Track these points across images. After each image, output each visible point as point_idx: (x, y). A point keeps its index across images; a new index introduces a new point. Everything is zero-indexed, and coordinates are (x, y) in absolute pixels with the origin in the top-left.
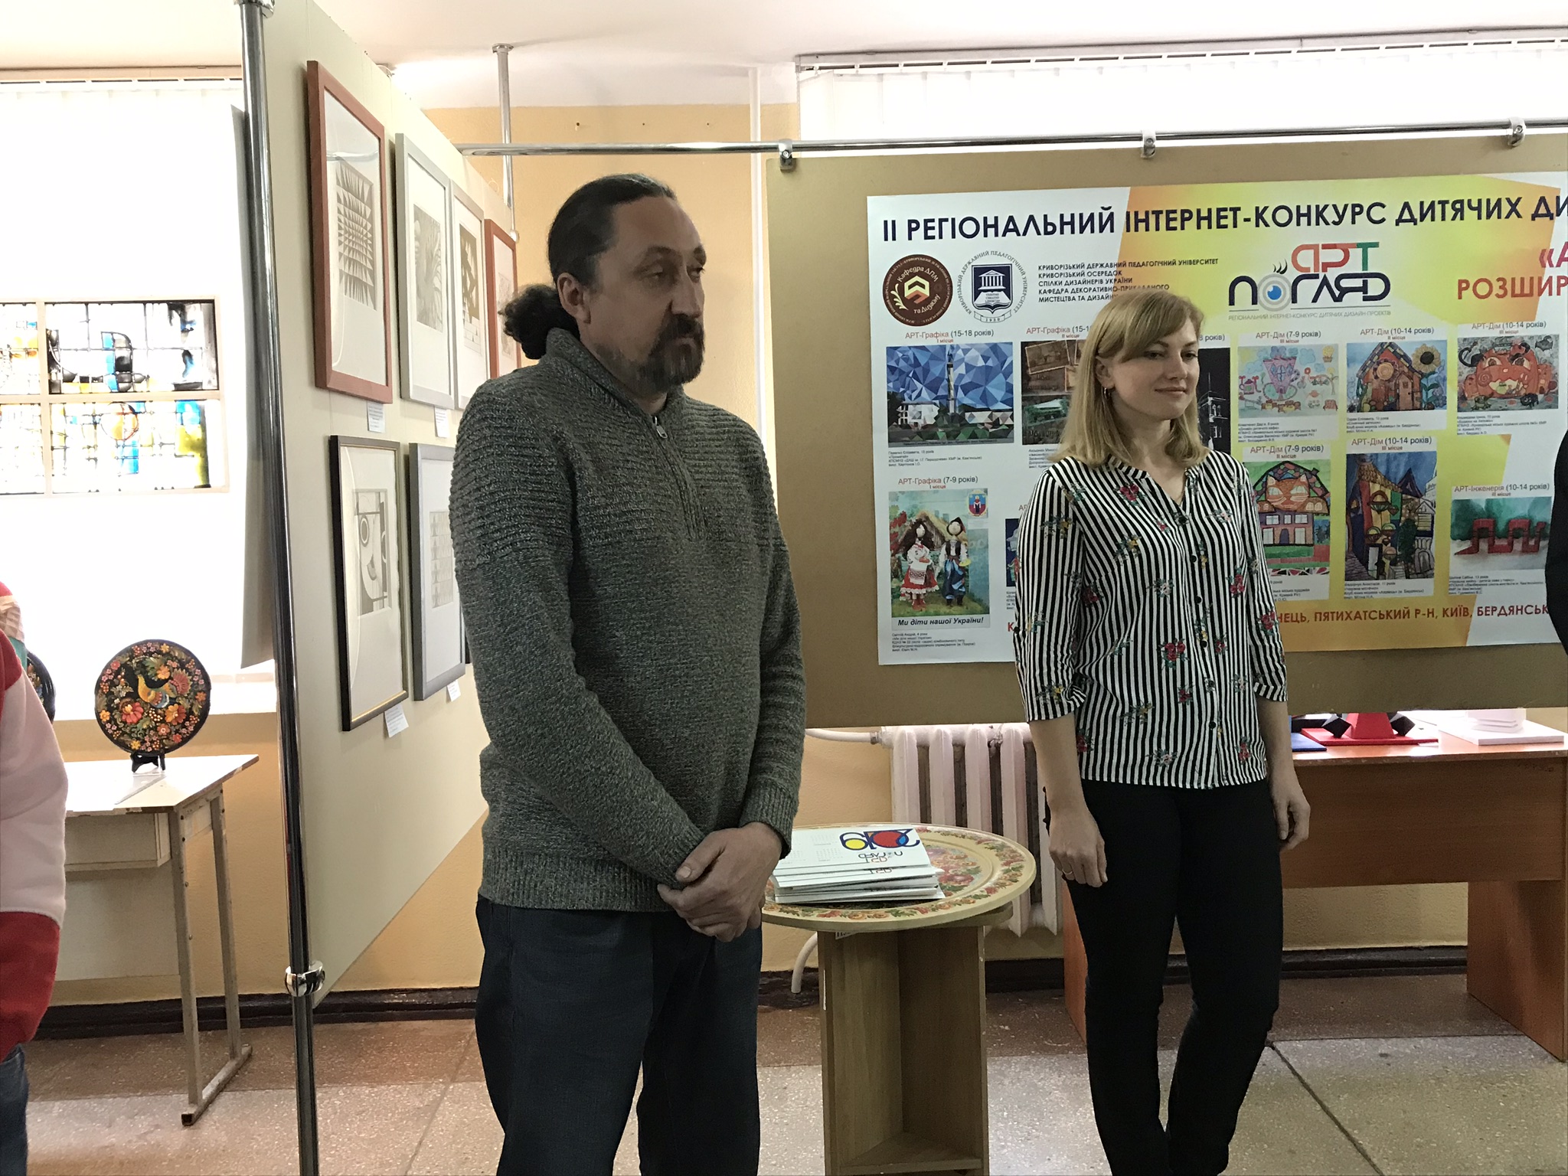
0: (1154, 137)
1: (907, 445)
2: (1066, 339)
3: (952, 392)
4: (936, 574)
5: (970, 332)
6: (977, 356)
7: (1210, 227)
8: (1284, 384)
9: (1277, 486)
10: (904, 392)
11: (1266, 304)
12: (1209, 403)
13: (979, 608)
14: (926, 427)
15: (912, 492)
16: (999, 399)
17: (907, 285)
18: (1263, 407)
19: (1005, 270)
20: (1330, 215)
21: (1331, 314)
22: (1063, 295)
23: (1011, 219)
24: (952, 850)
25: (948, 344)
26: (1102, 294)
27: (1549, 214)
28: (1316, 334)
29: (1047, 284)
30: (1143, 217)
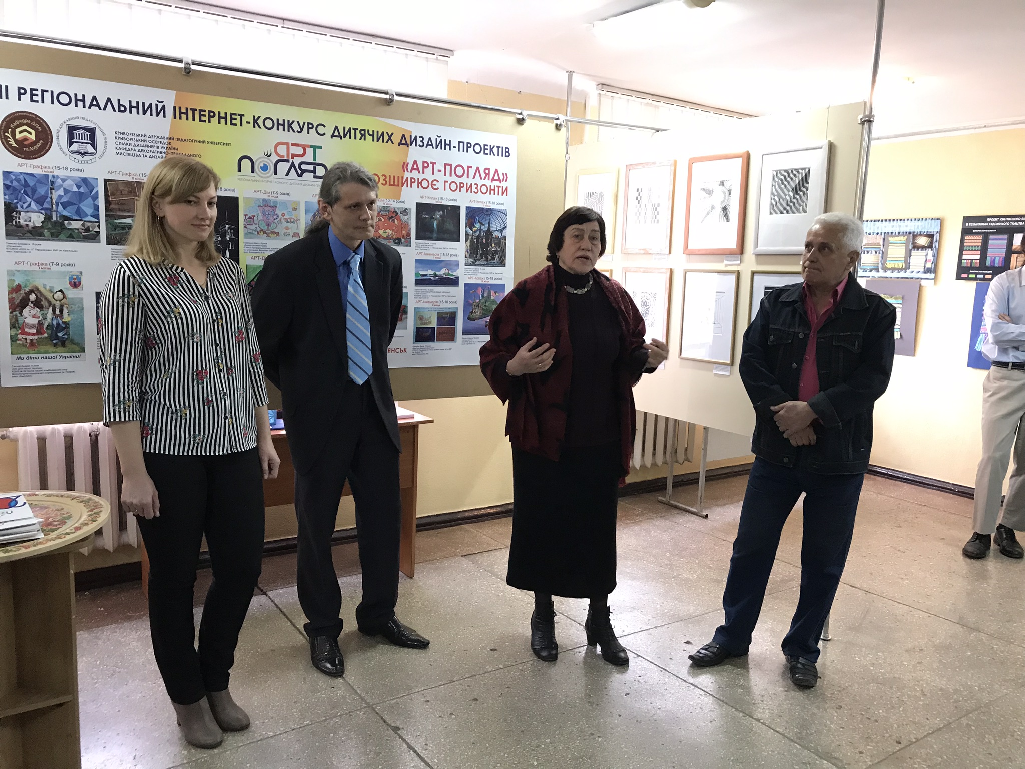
0: (190, 62)
1: (20, 239)
2: (135, 180)
3: (54, 206)
4: (45, 326)
5: (66, 168)
6: (72, 186)
7: (226, 123)
8: (270, 221)
10: (18, 203)
11: (261, 174)
12: (226, 228)
13: (77, 349)
14: (34, 228)
15: (25, 271)
16: (89, 214)
17: (17, 130)
18: (258, 234)
19: (92, 131)
20: (295, 126)
21: (296, 184)
22: (132, 152)
23: (94, 98)
24: (53, 505)
25: (50, 175)
26: (158, 155)
27: (407, 144)
28: (288, 194)
29: (121, 144)
30: (184, 111)
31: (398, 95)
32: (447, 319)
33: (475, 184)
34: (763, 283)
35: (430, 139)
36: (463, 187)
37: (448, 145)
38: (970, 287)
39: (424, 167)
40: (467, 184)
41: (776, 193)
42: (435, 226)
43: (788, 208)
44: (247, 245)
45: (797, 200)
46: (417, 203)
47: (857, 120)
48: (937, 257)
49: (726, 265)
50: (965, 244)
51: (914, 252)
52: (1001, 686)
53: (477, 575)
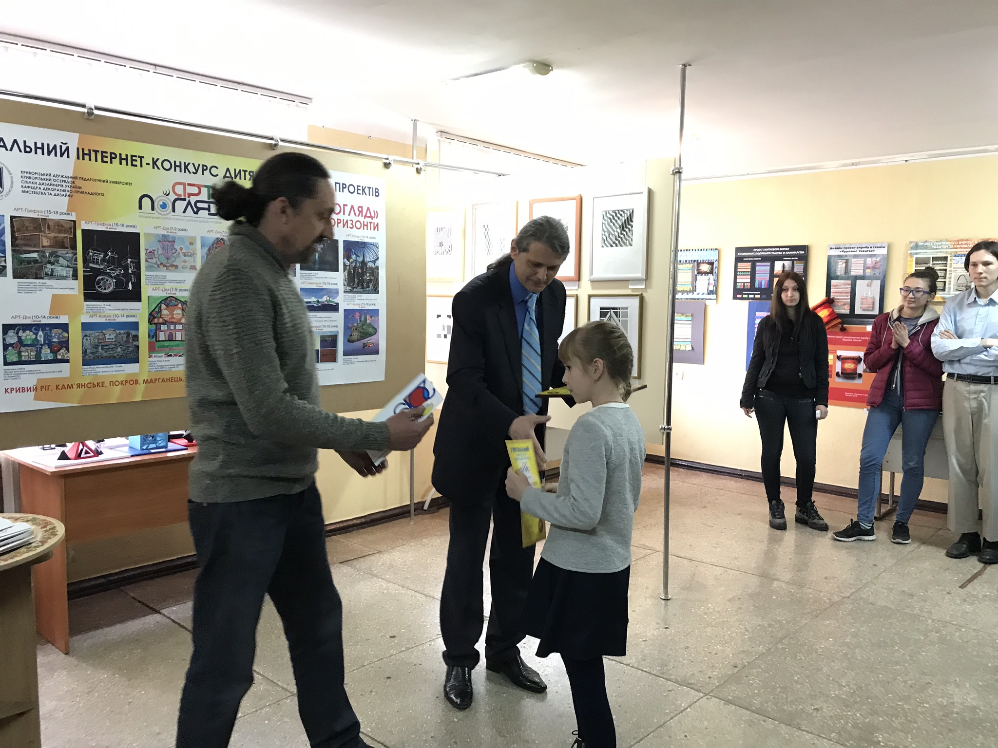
0: (93, 108)
2: (40, 217)
7: (127, 164)
8: (169, 255)
9: (166, 309)
11: (159, 211)
18: (158, 267)
20: (191, 168)
21: (193, 220)
22: (38, 190)
23: (1, 140)
26: (63, 193)
28: (185, 230)
29: (27, 182)
30: (87, 152)
31: (282, 140)
32: (329, 342)
33: (351, 220)
36: (340, 223)
38: (744, 306)
40: (343, 220)
41: (606, 230)
42: (317, 257)
43: (617, 242)
44: (148, 278)
45: (624, 235)
47: (669, 171)
48: (717, 281)
50: (738, 270)
51: (699, 277)
52: (802, 618)
53: (359, 578)
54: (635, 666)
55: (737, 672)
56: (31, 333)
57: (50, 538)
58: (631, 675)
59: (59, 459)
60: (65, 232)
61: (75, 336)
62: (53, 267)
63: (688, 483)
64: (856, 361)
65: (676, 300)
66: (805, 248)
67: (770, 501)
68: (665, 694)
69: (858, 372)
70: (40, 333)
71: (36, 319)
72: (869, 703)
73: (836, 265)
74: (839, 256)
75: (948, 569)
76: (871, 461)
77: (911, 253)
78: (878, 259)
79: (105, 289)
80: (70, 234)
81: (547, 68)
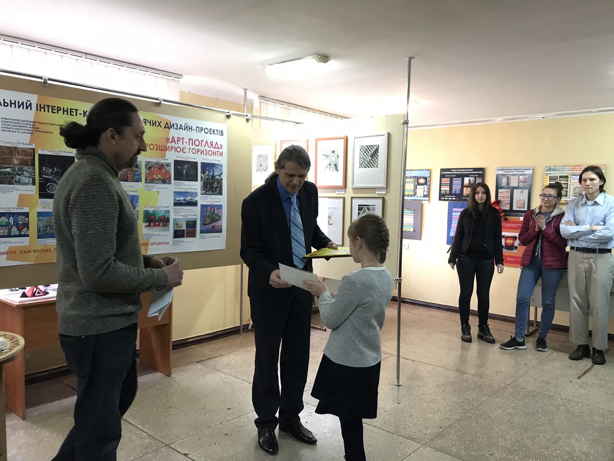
2: (13, 146)
7: (67, 114)
22: (11, 130)
26: (27, 131)
27: (168, 128)
29: (5, 125)
30: (43, 107)
31: (164, 101)
32: (191, 225)
33: (206, 150)
34: (357, 203)
35: (181, 125)
36: (199, 151)
37: (190, 128)
38: (445, 205)
39: (178, 141)
40: (201, 150)
41: (362, 158)
42: (184, 173)
43: (369, 165)
45: (373, 161)
46: (174, 160)
47: (401, 122)
48: (429, 189)
49: (338, 194)
50: (442, 183)
51: (418, 187)
52: (481, 397)
53: (208, 371)
54: (379, 427)
55: (442, 431)
56: (6, 218)
57: (14, 347)
58: (377, 433)
59: (21, 297)
60: (28, 156)
61: (33, 220)
62: (20, 177)
63: (411, 313)
64: (514, 239)
65: (405, 201)
66: (483, 169)
67: (462, 324)
68: (398, 445)
69: (515, 245)
70: (11, 218)
71: (9, 210)
72: (524, 451)
73: (502, 180)
74: (503, 175)
75: (570, 367)
76: (523, 300)
77: (546, 173)
78: (527, 177)
79: (52, 191)
80: (31, 157)
81: (326, 58)
